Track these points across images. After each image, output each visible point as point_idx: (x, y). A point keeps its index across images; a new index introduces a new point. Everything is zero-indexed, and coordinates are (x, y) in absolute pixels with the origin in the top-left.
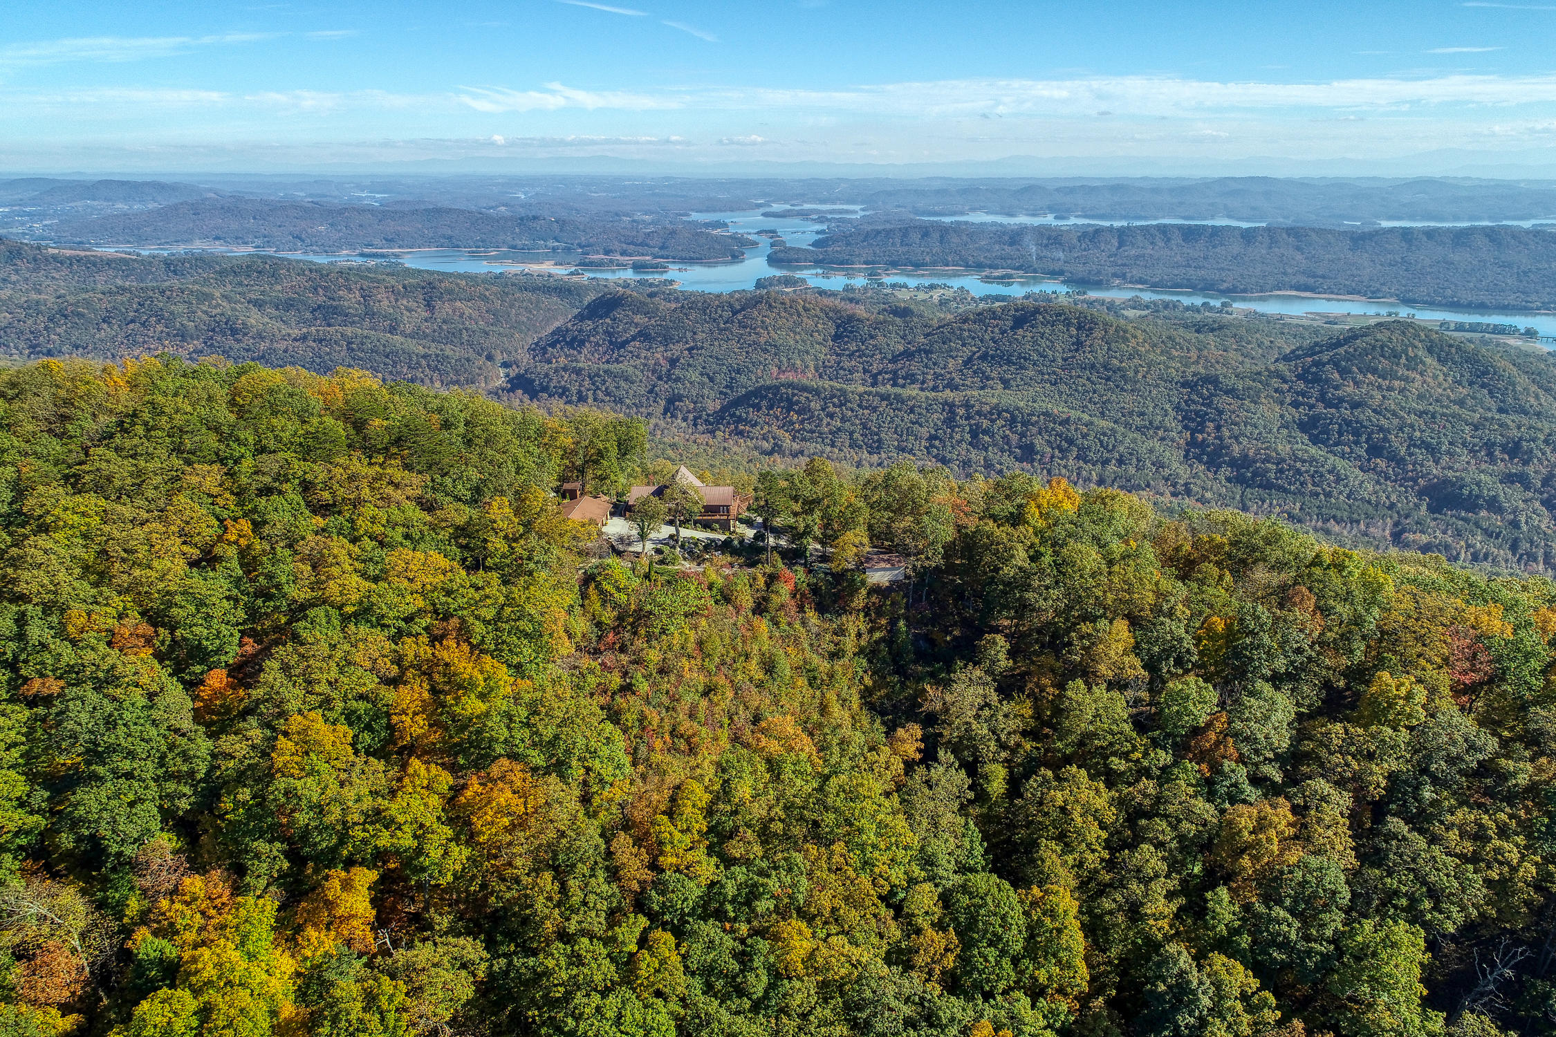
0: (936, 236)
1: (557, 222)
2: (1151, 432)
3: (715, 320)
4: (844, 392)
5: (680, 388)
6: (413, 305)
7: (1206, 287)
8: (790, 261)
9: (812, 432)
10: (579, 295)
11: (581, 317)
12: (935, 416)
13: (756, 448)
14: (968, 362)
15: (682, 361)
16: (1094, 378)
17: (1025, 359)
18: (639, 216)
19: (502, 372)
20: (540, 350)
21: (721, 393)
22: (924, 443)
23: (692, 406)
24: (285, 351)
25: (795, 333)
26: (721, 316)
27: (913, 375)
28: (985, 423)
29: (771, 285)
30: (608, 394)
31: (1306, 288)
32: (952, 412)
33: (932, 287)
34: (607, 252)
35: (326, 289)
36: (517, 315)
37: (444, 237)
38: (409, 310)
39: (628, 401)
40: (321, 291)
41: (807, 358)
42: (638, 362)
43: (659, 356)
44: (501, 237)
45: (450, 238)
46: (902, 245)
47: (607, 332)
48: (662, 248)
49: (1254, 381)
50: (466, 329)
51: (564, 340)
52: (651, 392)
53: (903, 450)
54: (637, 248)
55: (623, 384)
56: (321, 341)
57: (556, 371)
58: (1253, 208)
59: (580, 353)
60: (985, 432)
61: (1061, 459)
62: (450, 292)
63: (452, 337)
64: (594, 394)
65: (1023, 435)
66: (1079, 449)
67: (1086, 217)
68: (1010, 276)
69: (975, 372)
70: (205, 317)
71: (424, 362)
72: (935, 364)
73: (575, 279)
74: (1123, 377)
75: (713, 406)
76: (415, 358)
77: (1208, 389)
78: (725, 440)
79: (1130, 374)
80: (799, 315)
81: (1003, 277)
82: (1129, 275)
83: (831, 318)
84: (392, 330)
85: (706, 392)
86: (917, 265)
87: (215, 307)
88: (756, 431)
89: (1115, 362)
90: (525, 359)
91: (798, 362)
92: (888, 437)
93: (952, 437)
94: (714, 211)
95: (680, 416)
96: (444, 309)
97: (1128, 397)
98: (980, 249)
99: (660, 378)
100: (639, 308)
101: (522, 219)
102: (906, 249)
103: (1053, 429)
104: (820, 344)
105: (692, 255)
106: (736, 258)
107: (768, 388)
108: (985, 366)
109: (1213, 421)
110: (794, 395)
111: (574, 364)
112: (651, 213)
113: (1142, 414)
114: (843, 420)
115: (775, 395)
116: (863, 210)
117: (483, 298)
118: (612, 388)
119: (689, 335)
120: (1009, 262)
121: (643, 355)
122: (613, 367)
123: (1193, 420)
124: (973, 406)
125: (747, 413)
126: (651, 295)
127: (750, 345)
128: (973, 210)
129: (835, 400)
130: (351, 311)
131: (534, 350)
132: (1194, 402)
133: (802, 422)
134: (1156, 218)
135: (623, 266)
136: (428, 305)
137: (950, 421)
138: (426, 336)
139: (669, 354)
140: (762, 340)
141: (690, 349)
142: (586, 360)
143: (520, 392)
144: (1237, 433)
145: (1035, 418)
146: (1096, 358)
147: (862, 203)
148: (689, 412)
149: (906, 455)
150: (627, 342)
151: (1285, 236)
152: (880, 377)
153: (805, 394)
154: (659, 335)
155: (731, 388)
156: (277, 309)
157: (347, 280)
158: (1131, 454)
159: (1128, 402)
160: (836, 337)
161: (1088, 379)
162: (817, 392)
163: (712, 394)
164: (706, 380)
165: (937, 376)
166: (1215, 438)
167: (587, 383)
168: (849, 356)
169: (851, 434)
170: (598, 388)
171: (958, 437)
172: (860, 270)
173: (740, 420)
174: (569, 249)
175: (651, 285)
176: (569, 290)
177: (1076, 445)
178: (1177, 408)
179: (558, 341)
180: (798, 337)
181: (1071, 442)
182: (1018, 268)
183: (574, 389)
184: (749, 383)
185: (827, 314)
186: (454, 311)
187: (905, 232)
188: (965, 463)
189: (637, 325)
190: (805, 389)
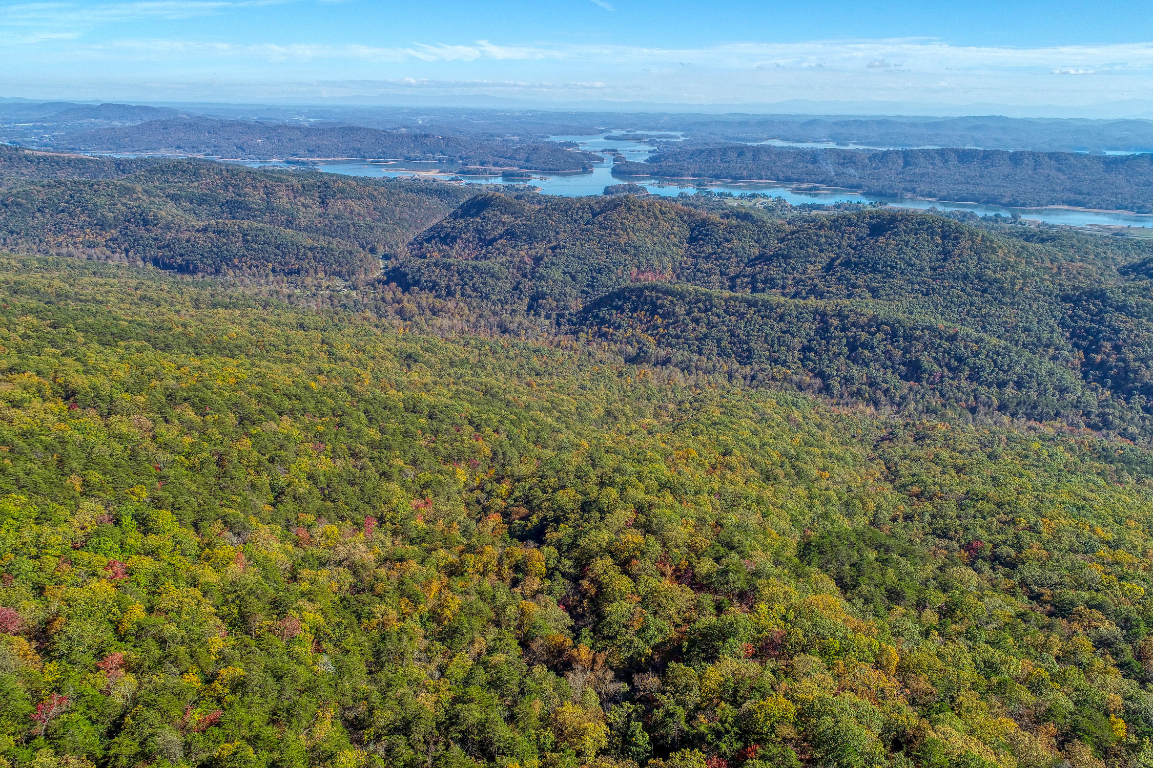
0: (749, 155)
1: (443, 139)
2: (1041, 350)
3: (576, 221)
4: (709, 298)
5: (543, 286)
6: (309, 201)
7: (989, 201)
8: (630, 173)
9: (678, 337)
10: (456, 197)
11: (455, 216)
12: (807, 325)
13: (621, 352)
14: (829, 268)
15: (546, 259)
16: (968, 289)
17: (892, 268)
18: (508, 137)
19: (382, 263)
20: (418, 245)
21: (583, 292)
22: (796, 354)
23: (555, 304)
24: (188, 241)
25: (652, 234)
26: (581, 217)
27: (773, 279)
28: (864, 336)
29: (617, 191)
30: (475, 289)
31: (1077, 204)
32: (824, 322)
33: (754, 196)
34: (482, 164)
35: (235, 186)
36: (400, 212)
37: (354, 149)
38: (305, 206)
39: (493, 297)
40: (231, 189)
41: (665, 259)
42: (504, 259)
43: (523, 253)
44: (399, 151)
45: (358, 150)
46: (721, 162)
47: (477, 230)
48: (526, 161)
49: (1144, 297)
50: (354, 224)
51: (439, 236)
52: (515, 288)
53: (776, 361)
54: (506, 161)
55: (489, 280)
56: (219, 232)
57: (428, 265)
58: (995, 139)
59: (452, 248)
60: (864, 346)
61: (952, 379)
62: (342, 191)
63: (341, 231)
64: (462, 289)
65: (906, 351)
66: (971, 369)
67: (861, 144)
68: (816, 189)
69: (839, 279)
70: (123, 209)
71: (310, 254)
72: (793, 269)
73: (455, 183)
74: (1000, 289)
75: (576, 305)
76: (302, 250)
77: (1095, 305)
78: (589, 342)
79: (1007, 285)
80: (656, 218)
81: (810, 189)
82: (918, 190)
83: (685, 222)
84: (289, 224)
85: (568, 290)
86: (736, 178)
87: (135, 200)
88: (619, 334)
89: (989, 272)
90: (403, 251)
91: (657, 263)
92: (758, 346)
93: (828, 350)
94: (567, 134)
95: (543, 314)
96: (336, 206)
97: (1009, 311)
98: (786, 166)
99: (524, 276)
100: (506, 208)
101: (416, 136)
102: (726, 165)
103: (939, 345)
104: (675, 246)
105: (551, 167)
106: (586, 170)
107: (632, 290)
108: (848, 273)
109: (1110, 339)
110: (658, 298)
111: (445, 260)
112: (518, 135)
113: (1027, 330)
114: (710, 325)
115: (639, 297)
116: (683, 136)
117: (372, 197)
118: (479, 284)
119: (552, 234)
120: (813, 177)
121: (509, 253)
122: (482, 264)
123: (1084, 339)
124: (847, 317)
125: (611, 315)
126: (518, 197)
127: (610, 246)
128: (771, 137)
129: (701, 305)
130: (255, 206)
131: (412, 244)
132: (1080, 317)
133: (667, 327)
134: (918, 146)
135: (494, 174)
136: (323, 202)
137: (824, 331)
138: (317, 230)
139: (533, 252)
140: (622, 241)
141: (553, 248)
142: (458, 256)
143: (394, 284)
144: (1143, 355)
145: (918, 333)
146: (968, 268)
147: (681, 131)
148: (552, 309)
149: (779, 367)
150: (494, 240)
151: (1047, 159)
152: (738, 281)
153: (670, 298)
154: (523, 233)
155: (593, 287)
156: (192, 203)
157: (254, 179)
158: (1030, 377)
159: (1010, 315)
160: (691, 240)
161: (963, 290)
162: (681, 296)
163: (574, 293)
164: (568, 278)
165: (797, 282)
166: (1118, 360)
167: (456, 278)
168: (705, 258)
169: (719, 341)
170: (466, 284)
171: (834, 350)
172: (688, 181)
173: (603, 321)
174: (452, 160)
175: (517, 190)
176: (448, 192)
177: (968, 364)
178: (1062, 324)
179: (433, 237)
180: (655, 239)
181: (960, 360)
182: (821, 182)
183: (443, 283)
184: (610, 282)
185: (681, 218)
186: (345, 208)
187: (724, 151)
188: (847, 380)
189: (504, 224)
190: (668, 292)
